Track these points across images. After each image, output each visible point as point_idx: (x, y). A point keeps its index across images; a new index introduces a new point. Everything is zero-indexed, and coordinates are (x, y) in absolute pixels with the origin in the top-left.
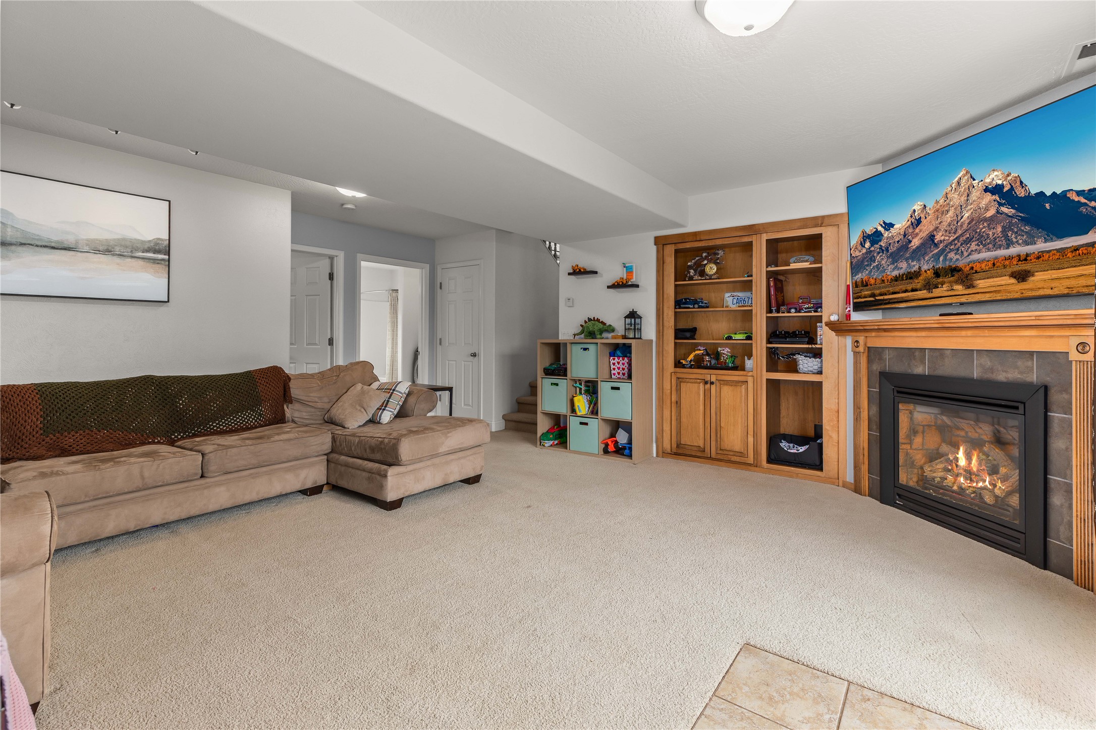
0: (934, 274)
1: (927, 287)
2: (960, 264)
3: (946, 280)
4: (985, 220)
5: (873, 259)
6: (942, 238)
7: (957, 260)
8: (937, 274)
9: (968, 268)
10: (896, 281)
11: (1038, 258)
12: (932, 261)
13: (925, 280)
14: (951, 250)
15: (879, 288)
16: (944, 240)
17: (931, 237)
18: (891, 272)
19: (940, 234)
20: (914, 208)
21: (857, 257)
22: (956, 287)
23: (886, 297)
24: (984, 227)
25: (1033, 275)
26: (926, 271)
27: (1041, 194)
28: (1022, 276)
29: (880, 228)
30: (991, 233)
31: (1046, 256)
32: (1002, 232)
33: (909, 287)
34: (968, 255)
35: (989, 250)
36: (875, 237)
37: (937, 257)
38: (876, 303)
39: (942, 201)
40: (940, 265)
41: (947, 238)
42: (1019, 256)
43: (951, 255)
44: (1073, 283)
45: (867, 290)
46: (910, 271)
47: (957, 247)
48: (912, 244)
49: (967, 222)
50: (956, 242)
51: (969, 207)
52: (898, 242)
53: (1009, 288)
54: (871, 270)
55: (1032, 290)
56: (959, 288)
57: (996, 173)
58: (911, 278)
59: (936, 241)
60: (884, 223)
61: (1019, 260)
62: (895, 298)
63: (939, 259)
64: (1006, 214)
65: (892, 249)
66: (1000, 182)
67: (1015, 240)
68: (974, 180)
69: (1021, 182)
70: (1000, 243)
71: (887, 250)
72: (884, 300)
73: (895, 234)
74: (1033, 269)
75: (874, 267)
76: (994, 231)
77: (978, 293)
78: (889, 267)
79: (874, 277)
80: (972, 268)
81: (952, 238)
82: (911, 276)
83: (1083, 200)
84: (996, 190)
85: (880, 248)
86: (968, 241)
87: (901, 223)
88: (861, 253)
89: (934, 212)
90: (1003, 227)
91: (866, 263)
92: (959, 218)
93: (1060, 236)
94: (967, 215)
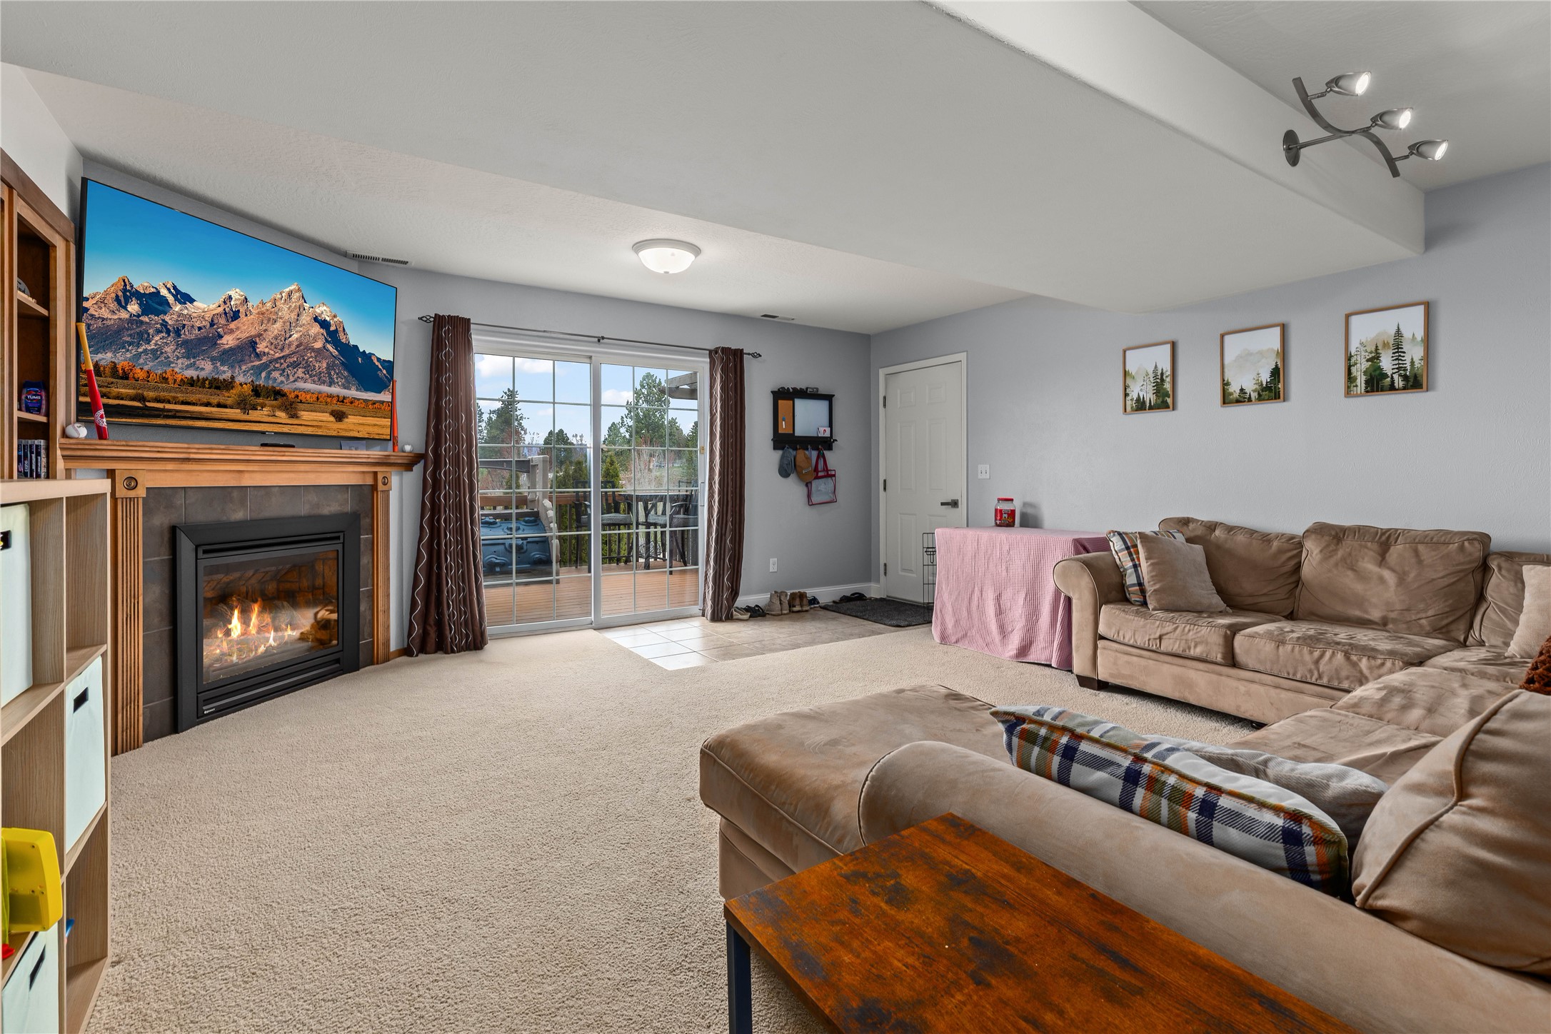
0: (252, 391)
1: (242, 405)
2: (286, 388)
3: (267, 402)
4: (313, 350)
5: (144, 337)
6: (267, 350)
7: (282, 382)
8: (257, 391)
9: (293, 395)
10: (192, 385)
11: (352, 403)
12: (251, 374)
13: (239, 396)
14: (276, 369)
15: (155, 389)
16: (268, 353)
17: (252, 344)
18: (182, 369)
19: (264, 344)
20: (231, 293)
21: (103, 319)
22: (279, 413)
23: (168, 406)
24: (312, 357)
25: (347, 418)
26: (241, 384)
27: (356, 347)
28: (339, 416)
29: (164, 292)
30: (317, 365)
31: (357, 403)
32: (327, 368)
33: (215, 400)
34: (294, 381)
35: (314, 382)
36: (153, 302)
37: (258, 370)
38: (147, 413)
39: (269, 305)
40: (262, 382)
41: (272, 352)
42: (338, 396)
43: (276, 374)
44: (371, 429)
45: (125, 387)
46: (216, 376)
47: (283, 367)
48: (224, 341)
49: (295, 344)
50: (282, 361)
51: (298, 329)
52: (200, 328)
53: (329, 425)
54: (138, 356)
55: (346, 430)
56: (282, 415)
57: (325, 308)
58: (218, 388)
59: (258, 350)
60: (175, 288)
61: (338, 401)
62: (187, 412)
63: (260, 374)
64: (331, 353)
65: (186, 335)
66: (328, 319)
67: (336, 381)
68: (305, 302)
69: (344, 329)
70: (324, 378)
71: (178, 332)
72: (163, 410)
73: (195, 315)
74: (347, 412)
75: (145, 350)
76: (320, 365)
77: (301, 425)
78: (180, 361)
79: (146, 368)
80: (297, 396)
81: (277, 355)
82: (218, 385)
83: (380, 367)
84: (324, 324)
85: (162, 325)
86: (295, 365)
87: (206, 304)
88: (116, 317)
89: (258, 313)
90: (327, 363)
91: (128, 339)
92: (288, 335)
93: (367, 390)
94: (295, 336)
